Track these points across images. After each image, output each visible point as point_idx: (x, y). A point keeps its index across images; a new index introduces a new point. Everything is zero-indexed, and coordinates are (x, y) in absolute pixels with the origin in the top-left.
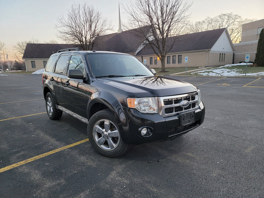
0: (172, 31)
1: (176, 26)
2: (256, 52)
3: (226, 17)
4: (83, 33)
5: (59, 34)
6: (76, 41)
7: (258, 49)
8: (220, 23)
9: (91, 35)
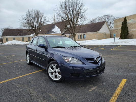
0: (79, 22)
1: (81, 20)
2: (121, 33)
3: (107, 16)
4: (34, 23)
5: (21, 24)
6: (30, 27)
7: (122, 31)
8: (104, 19)
9: (38, 25)
